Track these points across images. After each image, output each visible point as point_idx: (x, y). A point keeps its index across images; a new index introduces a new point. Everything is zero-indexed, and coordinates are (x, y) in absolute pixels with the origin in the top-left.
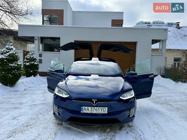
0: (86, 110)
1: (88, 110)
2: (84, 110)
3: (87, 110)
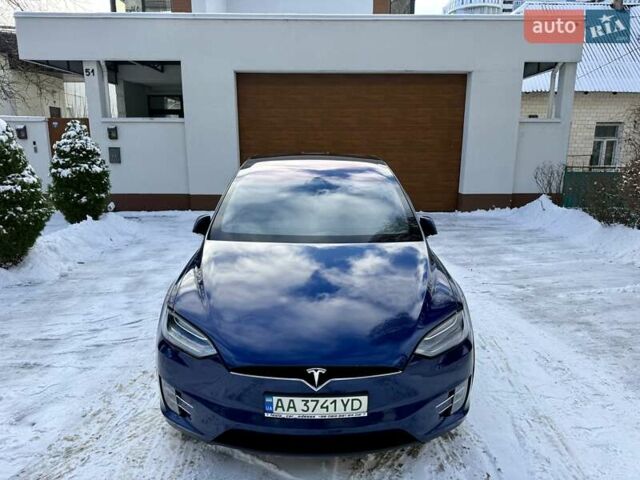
0: (286, 408)
1: (294, 407)
2: (277, 406)
3: (289, 407)
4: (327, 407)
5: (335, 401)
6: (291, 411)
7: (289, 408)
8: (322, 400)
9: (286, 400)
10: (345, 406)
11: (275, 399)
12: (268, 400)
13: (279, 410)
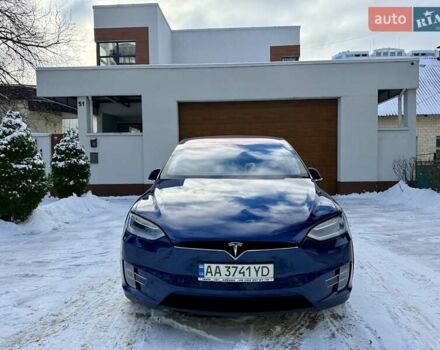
0: (214, 273)
1: (220, 273)
2: (207, 272)
4: (244, 273)
5: (249, 268)
6: (218, 275)
7: (216, 273)
8: (240, 266)
9: (213, 266)
10: (257, 272)
11: (206, 266)
12: (201, 267)
13: (209, 275)
